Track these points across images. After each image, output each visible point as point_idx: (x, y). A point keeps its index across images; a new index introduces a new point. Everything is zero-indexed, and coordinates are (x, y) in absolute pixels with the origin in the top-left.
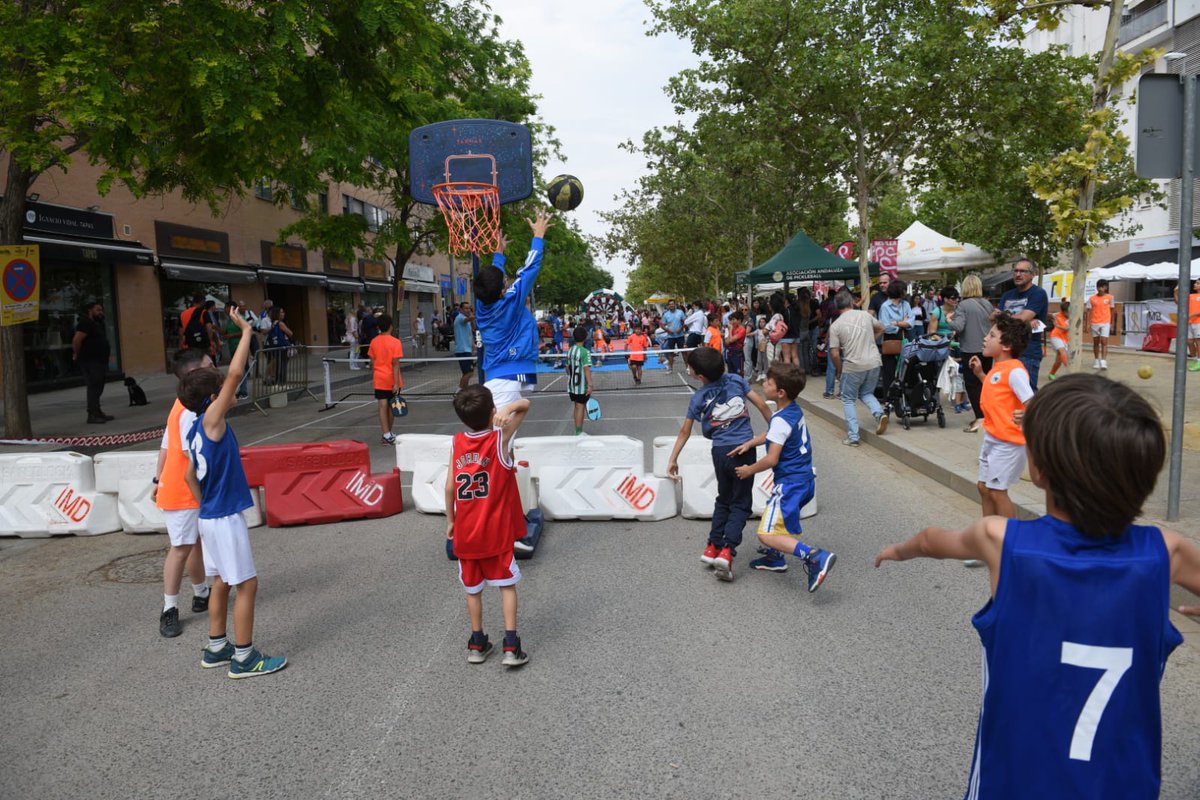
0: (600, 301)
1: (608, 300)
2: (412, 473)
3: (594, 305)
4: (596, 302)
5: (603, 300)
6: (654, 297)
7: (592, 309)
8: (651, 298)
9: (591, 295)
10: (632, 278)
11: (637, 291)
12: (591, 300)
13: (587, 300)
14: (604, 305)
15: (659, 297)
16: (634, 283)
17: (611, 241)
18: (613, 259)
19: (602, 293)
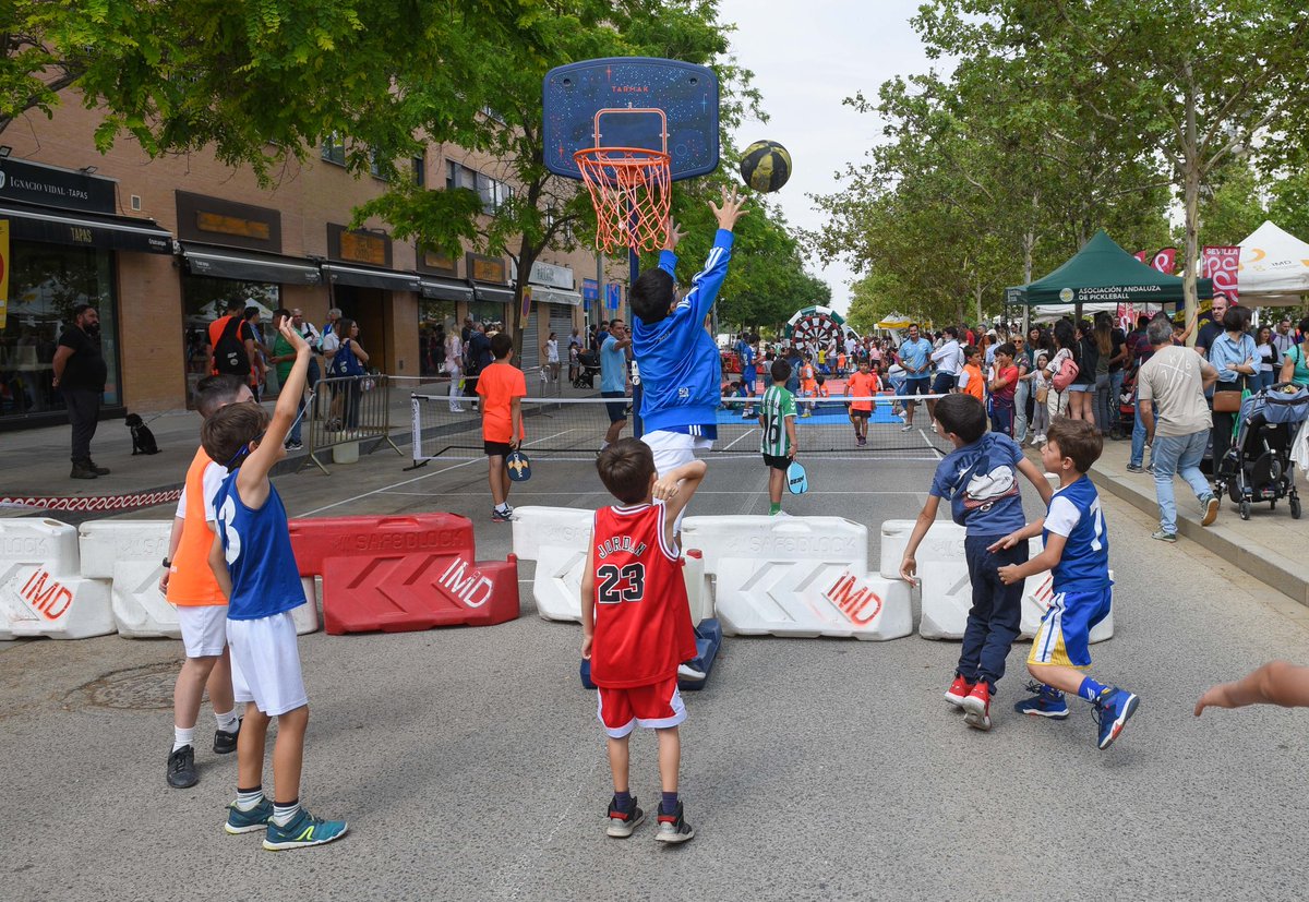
0: (810, 323)
1: (822, 322)
2: (535, 562)
3: (801, 329)
4: (805, 325)
5: (816, 322)
6: (888, 319)
7: (799, 335)
8: (884, 321)
9: (798, 315)
10: (857, 291)
11: (864, 309)
12: (798, 321)
13: (792, 322)
14: (816, 330)
15: (895, 320)
16: (861, 299)
17: (829, 238)
18: (831, 263)
19: (814, 311)
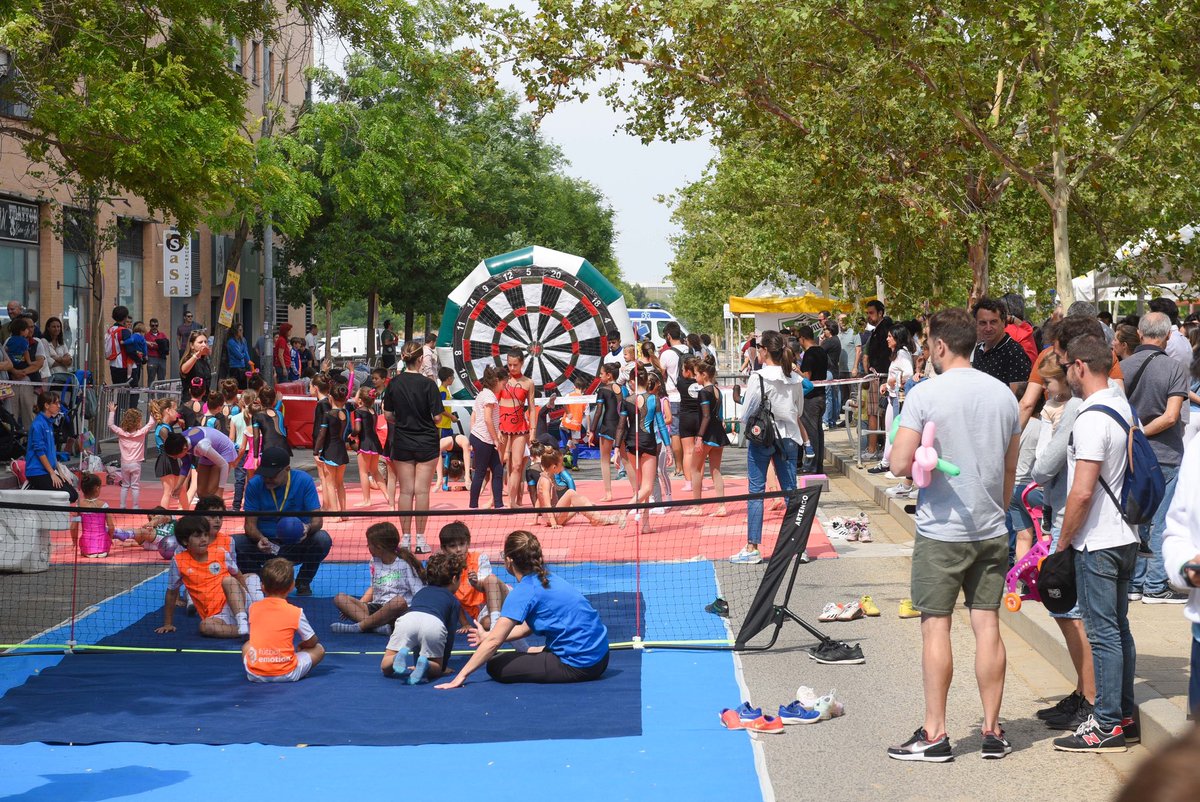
0: (515, 298)
1: (550, 297)
3: (489, 317)
4: (500, 305)
5: (532, 294)
6: (763, 292)
7: (482, 333)
8: (750, 296)
9: (480, 275)
10: (692, 225)
11: (708, 267)
12: (477, 293)
13: (460, 296)
14: (534, 319)
15: (780, 297)
16: (700, 242)
17: (551, 28)
18: (559, 105)
19: (529, 262)
